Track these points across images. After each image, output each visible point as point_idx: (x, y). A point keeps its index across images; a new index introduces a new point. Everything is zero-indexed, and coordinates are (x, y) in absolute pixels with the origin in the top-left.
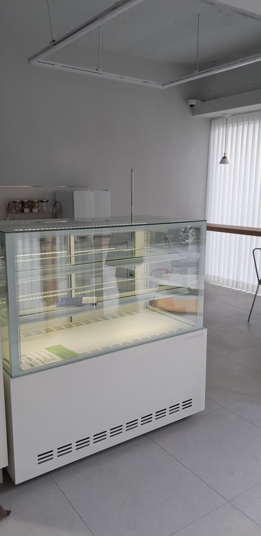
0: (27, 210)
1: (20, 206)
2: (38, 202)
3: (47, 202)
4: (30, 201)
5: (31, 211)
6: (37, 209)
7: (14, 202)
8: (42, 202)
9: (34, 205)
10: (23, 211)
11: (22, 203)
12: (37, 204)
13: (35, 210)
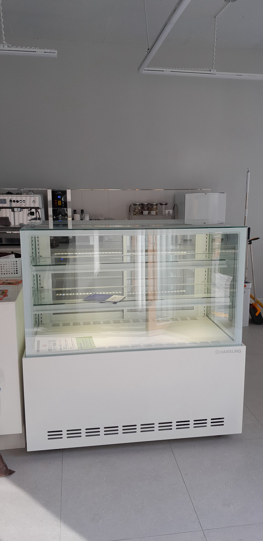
0: (146, 212)
1: (139, 208)
2: (156, 205)
3: (166, 204)
4: (149, 204)
5: (149, 213)
6: (155, 211)
7: (134, 205)
8: (161, 204)
9: (152, 208)
10: (142, 213)
11: (142, 205)
12: (155, 207)
13: (153, 213)
